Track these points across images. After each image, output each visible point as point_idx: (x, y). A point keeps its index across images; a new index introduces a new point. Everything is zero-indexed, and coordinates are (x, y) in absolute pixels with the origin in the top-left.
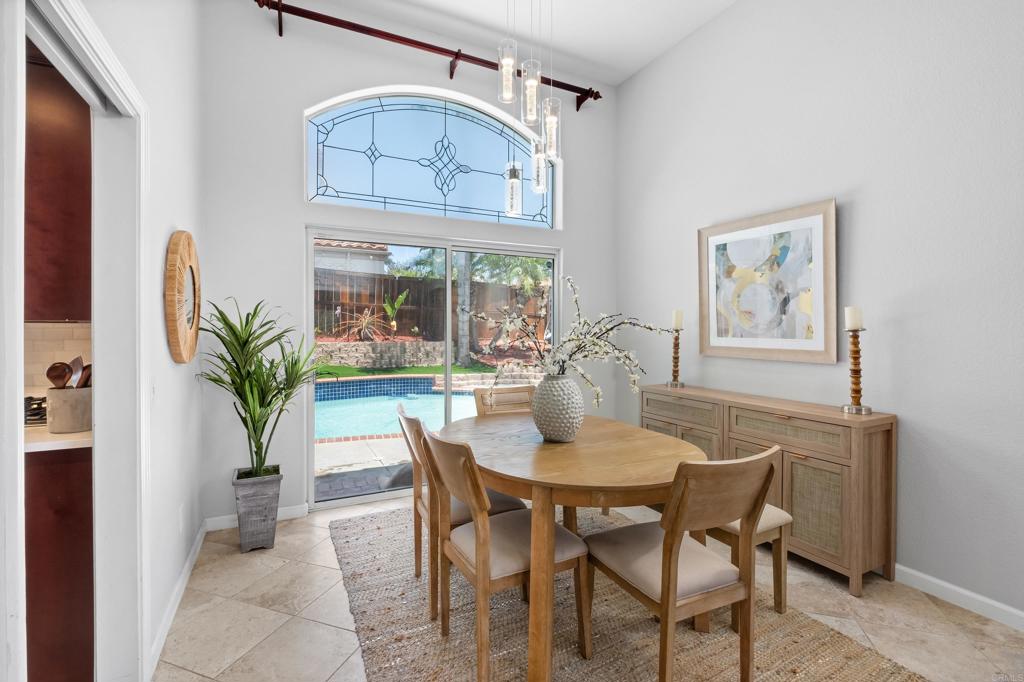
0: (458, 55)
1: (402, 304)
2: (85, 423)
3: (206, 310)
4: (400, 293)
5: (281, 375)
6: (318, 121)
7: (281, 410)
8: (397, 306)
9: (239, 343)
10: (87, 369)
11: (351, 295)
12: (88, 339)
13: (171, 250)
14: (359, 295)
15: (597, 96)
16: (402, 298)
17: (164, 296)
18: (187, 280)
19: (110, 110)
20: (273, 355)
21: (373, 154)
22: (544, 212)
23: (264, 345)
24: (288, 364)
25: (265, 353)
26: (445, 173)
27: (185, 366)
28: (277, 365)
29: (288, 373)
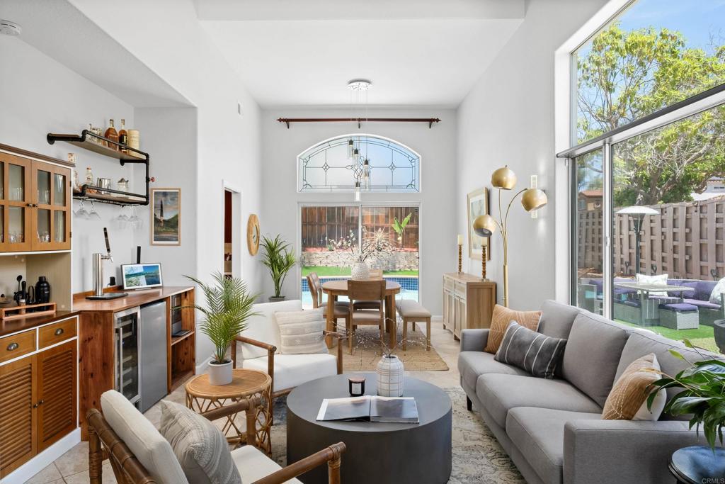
0: (360, 120)
1: (408, 223)
3: (261, 238)
4: (406, 216)
5: (285, 261)
6: (303, 158)
7: (285, 275)
8: (404, 225)
9: (272, 250)
10: (231, 256)
11: (372, 217)
12: (231, 248)
13: (249, 222)
14: (377, 217)
15: (438, 120)
16: (407, 219)
17: (247, 235)
18: (254, 229)
19: (235, 192)
20: (282, 253)
21: (326, 167)
22: (413, 183)
23: (280, 250)
24: (287, 257)
25: (280, 253)
26: (359, 171)
27: (254, 257)
28: (284, 258)
29: (287, 261)
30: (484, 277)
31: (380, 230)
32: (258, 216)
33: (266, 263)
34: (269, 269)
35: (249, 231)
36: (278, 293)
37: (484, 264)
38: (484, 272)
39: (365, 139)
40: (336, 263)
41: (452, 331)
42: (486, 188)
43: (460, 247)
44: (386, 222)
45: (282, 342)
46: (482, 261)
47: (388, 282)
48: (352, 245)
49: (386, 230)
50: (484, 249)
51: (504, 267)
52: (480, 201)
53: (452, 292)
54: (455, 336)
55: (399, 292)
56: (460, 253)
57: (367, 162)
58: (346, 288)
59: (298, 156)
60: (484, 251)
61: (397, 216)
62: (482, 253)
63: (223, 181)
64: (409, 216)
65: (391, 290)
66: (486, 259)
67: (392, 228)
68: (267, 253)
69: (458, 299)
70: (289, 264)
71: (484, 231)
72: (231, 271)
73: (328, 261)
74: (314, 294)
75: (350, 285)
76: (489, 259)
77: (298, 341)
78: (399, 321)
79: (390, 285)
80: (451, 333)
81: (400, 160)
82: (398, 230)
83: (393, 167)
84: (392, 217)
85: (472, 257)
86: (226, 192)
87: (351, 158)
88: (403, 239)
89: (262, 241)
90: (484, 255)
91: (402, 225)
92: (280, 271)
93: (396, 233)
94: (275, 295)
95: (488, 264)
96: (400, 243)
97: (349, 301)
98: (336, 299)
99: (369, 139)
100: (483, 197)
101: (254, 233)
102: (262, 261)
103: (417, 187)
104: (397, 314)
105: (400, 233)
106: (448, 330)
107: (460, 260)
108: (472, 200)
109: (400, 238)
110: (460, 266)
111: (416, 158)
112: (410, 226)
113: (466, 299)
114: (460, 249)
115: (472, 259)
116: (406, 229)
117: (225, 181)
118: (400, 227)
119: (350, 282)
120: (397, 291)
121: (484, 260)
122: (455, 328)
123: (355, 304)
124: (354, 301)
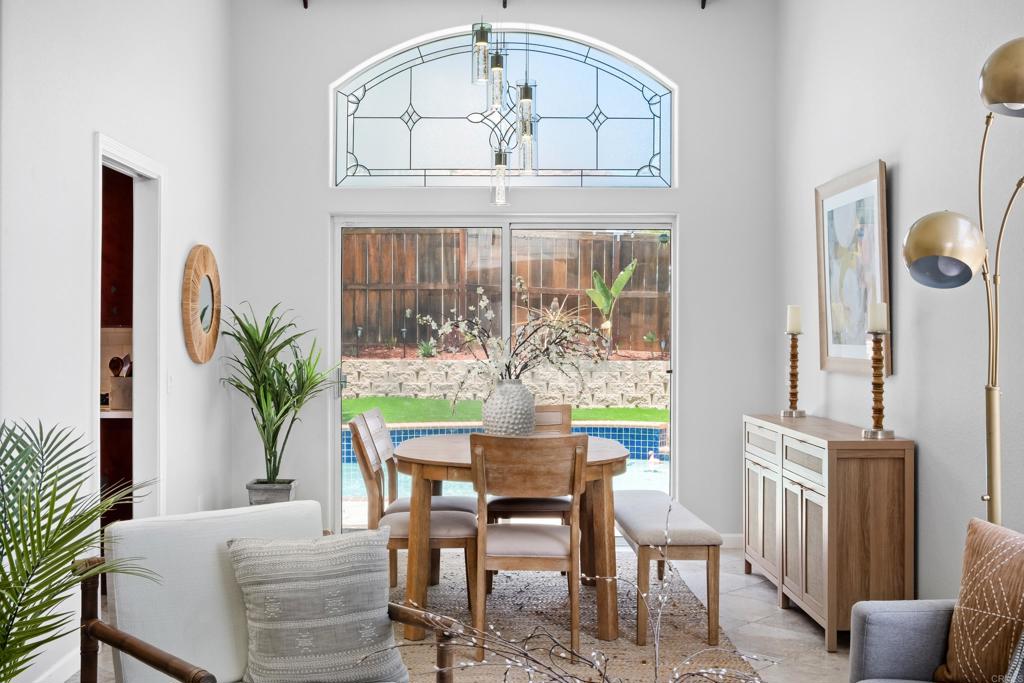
2: (128, 404)
3: (225, 315)
5: (292, 380)
6: (346, 90)
7: (294, 420)
8: (616, 291)
9: (256, 347)
11: (535, 268)
12: (129, 342)
13: (188, 265)
14: (548, 270)
16: (624, 276)
17: (182, 304)
18: (203, 289)
19: (143, 178)
20: (285, 357)
21: (411, 118)
22: (655, 162)
23: (281, 347)
24: (299, 367)
25: (281, 357)
26: (504, 126)
27: (204, 368)
28: (291, 370)
29: (299, 378)
30: (878, 425)
31: (555, 303)
32: (216, 252)
33: (239, 386)
34: (248, 403)
35: (187, 291)
36: (274, 471)
37: (878, 387)
38: (878, 412)
39: (522, 38)
40: (441, 388)
41: (776, 582)
42: (882, 164)
43: (794, 340)
44: (573, 283)
45: (253, 647)
46: (872, 379)
47: (593, 441)
48: (484, 332)
49: (571, 304)
50: (877, 342)
51: (989, 391)
52: (860, 203)
53: (778, 469)
54: (786, 598)
55: (622, 470)
56: (794, 357)
57: (527, 92)
58: (466, 458)
59: (333, 86)
60: (877, 349)
61: (598, 268)
62: (870, 354)
63: (95, 134)
64: (630, 268)
65: (601, 465)
66: (884, 371)
67: (587, 299)
68: (243, 358)
69: (797, 490)
70: (304, 387)
71: (942, 266)
72: (131, 409)
73: (421, 384)
74: (372, 477)
75: (479, 450)
76: (892, 371)
77: (305, 642)
78: (625, 557)
79: (600, 450)
80: (774, 588)
81: (618, 98)
82: (601, 302)
83: (597, 118)
84: (586, 273)
85: (830, 365)
86: (106, 170)
87: (483, 81)
88: (614, 328)
89: (227, 323)
90: (877, 361)
91: (613, 291)
92: (278, 409)
93: (597, 314)
94: (264, 476)
95: (888, 385)
96: (608, 336)
97: (475, 495)
98: (436, 488)
99: (533, 39)
100: (872, 189)
101: (204, 300)
102: (229, 380)
103: (666, 174)
104: (617, 532)
105: (606, 311)
106: (762, 577)
107: (794, 376)
108: (829, 205)
109: (607, 325)
110: (794, 395)
111: (661, 91)
112: (632, 294)
113: (825, 491)
114: (794, 346)
115: (830, 373)
116: (621, 301)
117: (102, 137)
118: (607, 296)
119: (477, 439)
120: (616, 466)
121: (878, 375)
122: (784, 572)
123: (494, 503)
124: (490, 498)
